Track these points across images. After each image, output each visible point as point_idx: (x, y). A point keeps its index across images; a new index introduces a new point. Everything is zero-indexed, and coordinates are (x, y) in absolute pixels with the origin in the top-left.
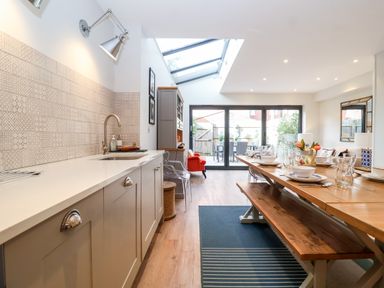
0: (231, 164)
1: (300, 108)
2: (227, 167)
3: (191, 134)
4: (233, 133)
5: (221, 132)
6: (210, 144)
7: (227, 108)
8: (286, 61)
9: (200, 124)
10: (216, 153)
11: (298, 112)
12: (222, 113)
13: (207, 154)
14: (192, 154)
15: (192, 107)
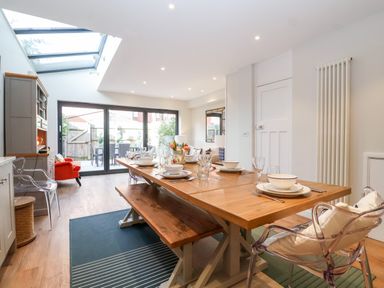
0: (111, 168)
1: (176, 113)
2: (107, 171)
3: (60, 135)
4: (114, 135)
5: (100, 134)
6: (87, 148)
7: (106, 108)
8: (163, 69)
9: (74, 124)
10: (94, 157)
11: (174, 116)
12: (101, 112)
13: (84, 158)
14: (62, 159)
15: (61, 104)
